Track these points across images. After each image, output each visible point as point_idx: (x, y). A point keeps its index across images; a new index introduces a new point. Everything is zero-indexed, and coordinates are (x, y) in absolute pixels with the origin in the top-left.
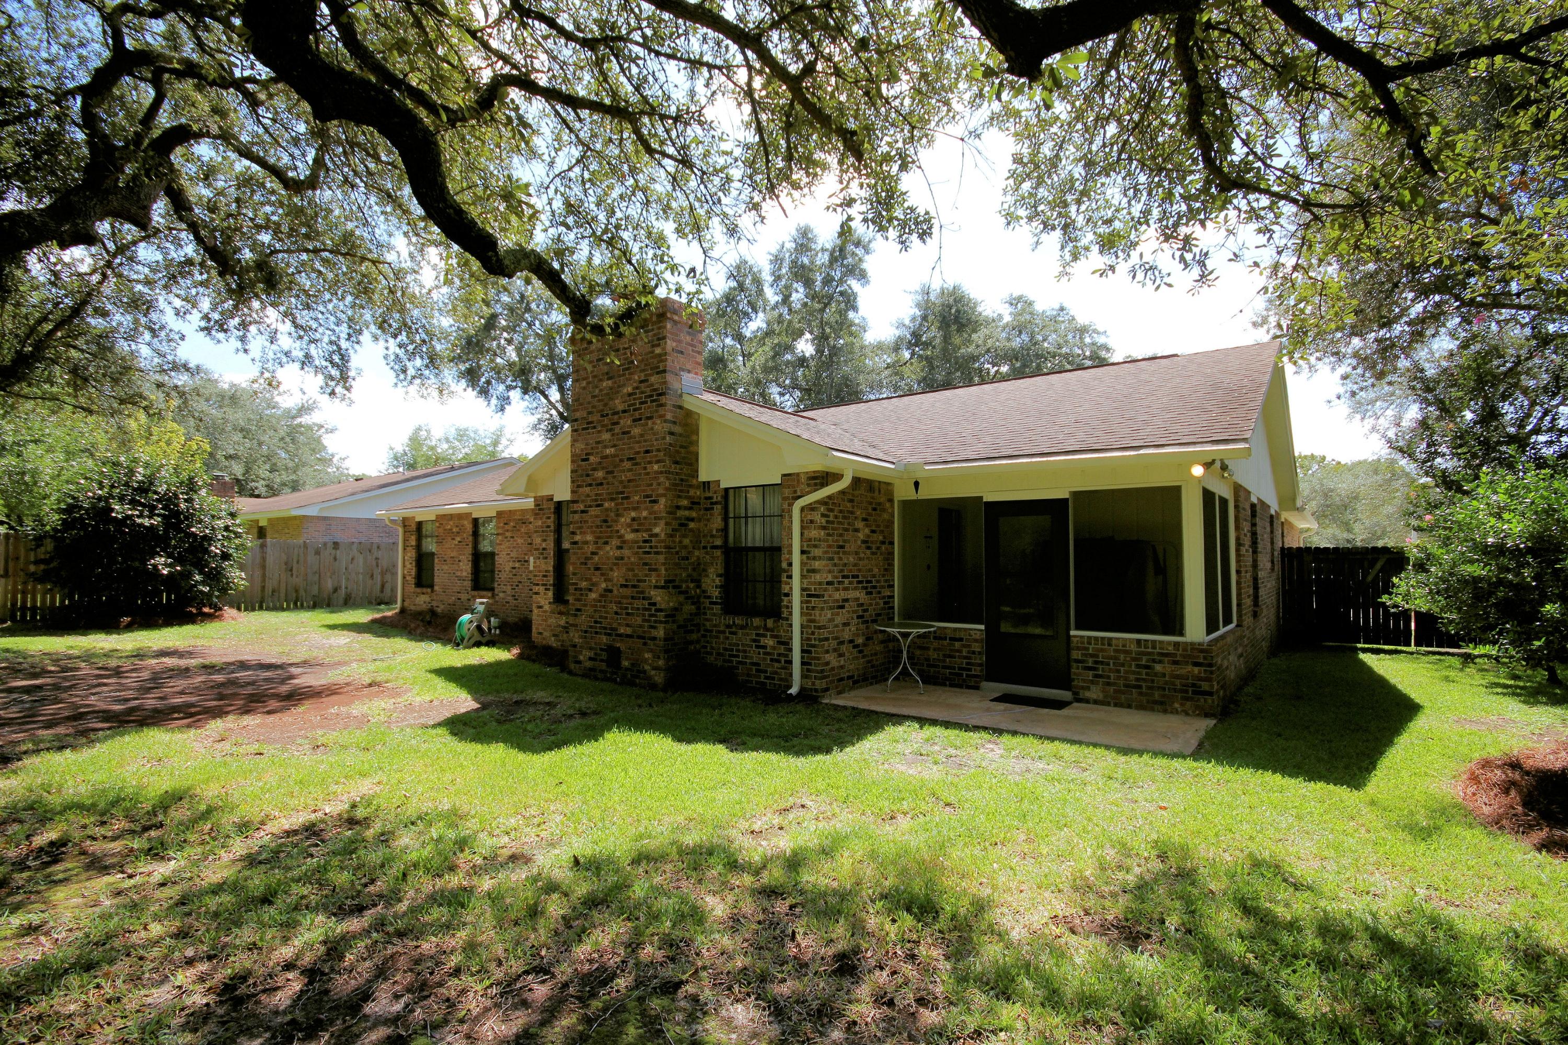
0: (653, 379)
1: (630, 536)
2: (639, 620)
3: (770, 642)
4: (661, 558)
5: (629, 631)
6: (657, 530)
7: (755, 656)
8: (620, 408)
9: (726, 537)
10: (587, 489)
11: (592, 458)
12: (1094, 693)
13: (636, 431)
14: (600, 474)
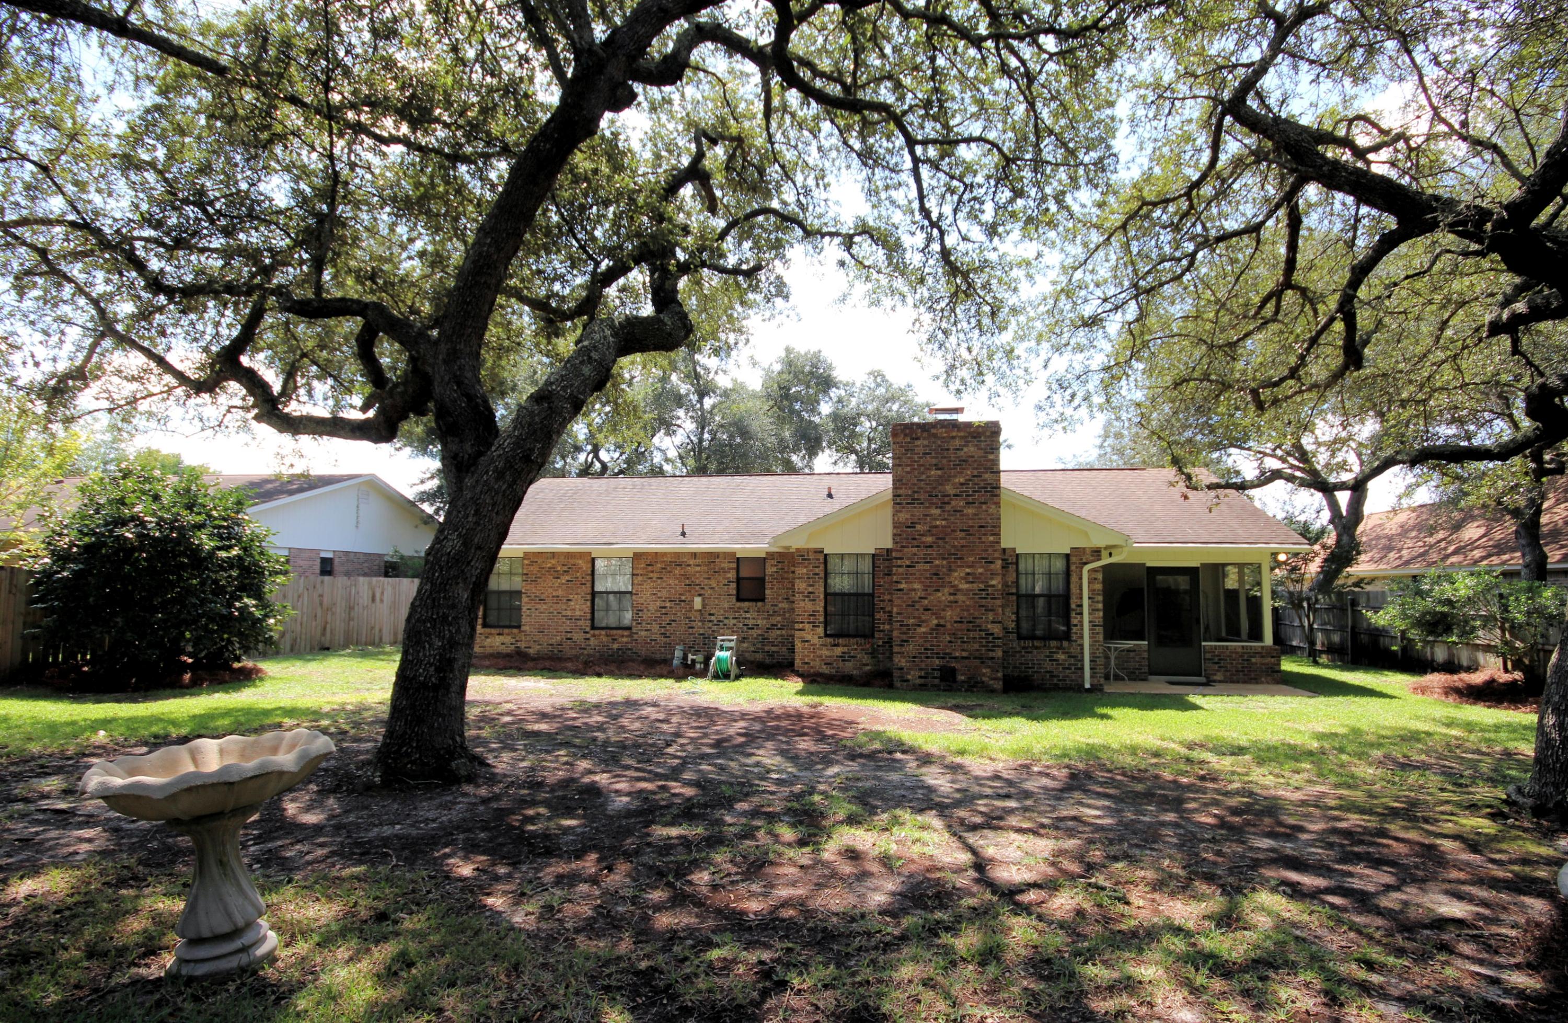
0: (987, 476)
1: (964, 586)
2: (976, 646)
3: (1061, 657)
4: (998, 602)
5: (965, 654)
6: (993, 582)
7: (1048, 666)
8: (952, 492)
9: (1018, 587)
10: (915, 550)
11: (918, 527)
12: (1219, 677)
13: (970, 511)
14: (929, 539)
